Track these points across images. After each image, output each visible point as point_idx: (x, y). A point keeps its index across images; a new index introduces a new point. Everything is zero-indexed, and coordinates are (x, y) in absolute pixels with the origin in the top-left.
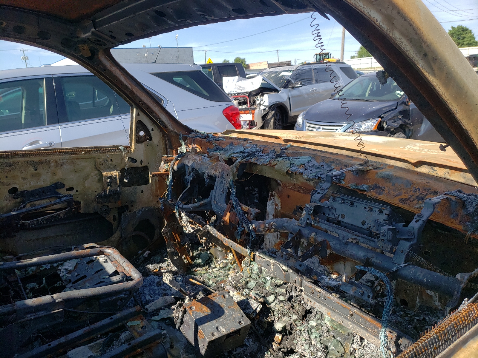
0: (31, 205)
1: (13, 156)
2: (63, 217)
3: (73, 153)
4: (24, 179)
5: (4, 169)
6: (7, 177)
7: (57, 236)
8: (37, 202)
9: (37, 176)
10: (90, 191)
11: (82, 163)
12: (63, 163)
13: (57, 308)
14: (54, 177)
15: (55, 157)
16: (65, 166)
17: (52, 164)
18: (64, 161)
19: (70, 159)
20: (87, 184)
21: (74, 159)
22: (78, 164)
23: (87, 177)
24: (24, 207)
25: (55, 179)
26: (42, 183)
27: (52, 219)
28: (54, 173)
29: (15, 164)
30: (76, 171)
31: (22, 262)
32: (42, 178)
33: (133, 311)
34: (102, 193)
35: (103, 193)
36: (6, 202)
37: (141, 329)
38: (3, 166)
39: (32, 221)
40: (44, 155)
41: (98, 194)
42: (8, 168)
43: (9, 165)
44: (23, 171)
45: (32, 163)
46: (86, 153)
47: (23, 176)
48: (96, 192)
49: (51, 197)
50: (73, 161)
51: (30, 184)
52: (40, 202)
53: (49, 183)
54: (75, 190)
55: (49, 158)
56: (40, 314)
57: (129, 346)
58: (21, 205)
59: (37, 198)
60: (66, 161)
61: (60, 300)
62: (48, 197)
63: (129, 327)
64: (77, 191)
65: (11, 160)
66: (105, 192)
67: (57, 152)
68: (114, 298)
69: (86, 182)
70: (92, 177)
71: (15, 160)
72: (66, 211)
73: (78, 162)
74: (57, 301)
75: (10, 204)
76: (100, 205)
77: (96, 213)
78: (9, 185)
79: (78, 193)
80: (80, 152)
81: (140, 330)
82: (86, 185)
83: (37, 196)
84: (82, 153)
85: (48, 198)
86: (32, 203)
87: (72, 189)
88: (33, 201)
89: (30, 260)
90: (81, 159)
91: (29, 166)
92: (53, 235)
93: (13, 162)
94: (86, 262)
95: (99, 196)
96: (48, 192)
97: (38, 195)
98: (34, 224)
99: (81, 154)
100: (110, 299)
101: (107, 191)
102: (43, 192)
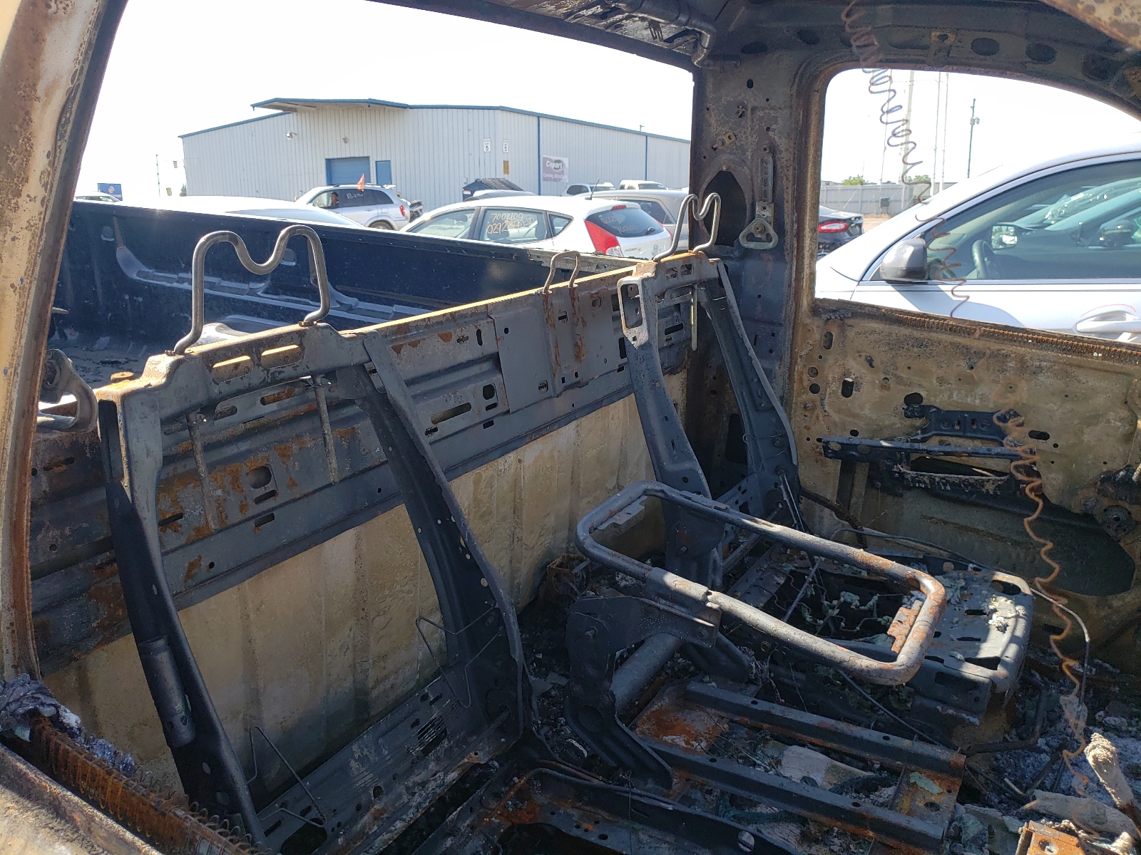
0: (941, 443)
1: (932, 327)
2: (991, 493)
3: (1068, 350)
4: (941, 381)
5: (908, 350)
6: (909, 368)
7: (991, 535)
8: (954, 439)
9: (968, 382)
10: (1091, 456)
11: (1091, 381)
12: (1040, 367)
13: (708, 618)
14: (1009, 395)
15: (1022, 350)
16: (1041, 378)
17: (1011, 365)
18: (1045, 364)
19: (1060, 363)
20: (1089, 436)
21: (1071, 365)
22: (1079, 381)
23: (1093, 419)
24: (923, 440)
25: (1010, 401)
26: (977, 401)
27: (966, 486)
28: (1011, 387)
29: (932, 344)
30: (1066, 396)
31: (756, 522)
32: (979, 391)
33: (941, 757)
34: (1119, 472)
35: (1122, 473)
36: (894, 420)
37: (926, 805)
38: (908, 344)
39: (921, 475)
40: (998, 339)
41: (1108, 472)
42: (916, 349)
43: (921, 344)
44: (943, 365)
45: (966, 352)
46: (1104, 358)
47: (940, 375)
48: (1105, 463)
49: (987, 439)
50: (1069, 369)
51: (950, 396)
52: (961, 441)
53: (991, 406)
54: (1051, 441)
55: (1008, 348)
56: (678, 610)
57: (853, 807)
58: (917, 434)
59: (958, 431)
60: (1048, 365)
61: (715, 606)
62: (982, 436)
63: (908, 783)
64: (1056, 446)
65: (925, 335)
66: (1127, 471)
67: (1032, 338)
68: (951, 711)
69: (1087, 431)
70: (1109, 421)
71: (934, 336)
72: (1001, 480)
73: (1081, 375)
74: (709, 604)
75: (899, 425)
76: (1106, 502)
77: (1087, 516)
78: (909, 386)
79: (1057, 450)
80: (1091, 351)
81: (921, 805)
82: (1086, 438)
83: (957, 427)
84: (1095, 354)
85: (980, 438)
86: (944, 438)
87: (1043, 436)
88: (947, 435)
89: (769, 523)
90: (1091, 368)
91: (958, 355)
92: (981, 528)
93: (929, 340)
94: (966, 609)
95: (1109, 478)
96: (982, 426)
97: (959, 423)
98: (925, 483)
99: (1092, 357)
100: (939, 708)
101: (1135, 471)
102: (973, 422)
